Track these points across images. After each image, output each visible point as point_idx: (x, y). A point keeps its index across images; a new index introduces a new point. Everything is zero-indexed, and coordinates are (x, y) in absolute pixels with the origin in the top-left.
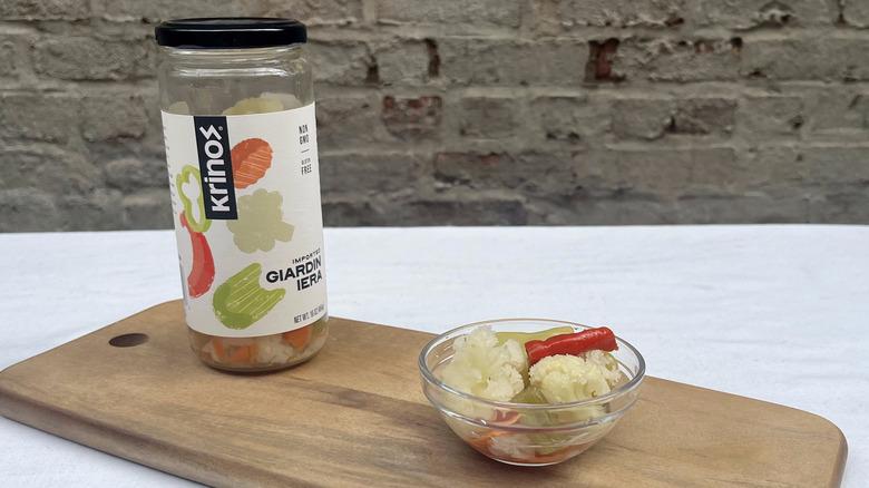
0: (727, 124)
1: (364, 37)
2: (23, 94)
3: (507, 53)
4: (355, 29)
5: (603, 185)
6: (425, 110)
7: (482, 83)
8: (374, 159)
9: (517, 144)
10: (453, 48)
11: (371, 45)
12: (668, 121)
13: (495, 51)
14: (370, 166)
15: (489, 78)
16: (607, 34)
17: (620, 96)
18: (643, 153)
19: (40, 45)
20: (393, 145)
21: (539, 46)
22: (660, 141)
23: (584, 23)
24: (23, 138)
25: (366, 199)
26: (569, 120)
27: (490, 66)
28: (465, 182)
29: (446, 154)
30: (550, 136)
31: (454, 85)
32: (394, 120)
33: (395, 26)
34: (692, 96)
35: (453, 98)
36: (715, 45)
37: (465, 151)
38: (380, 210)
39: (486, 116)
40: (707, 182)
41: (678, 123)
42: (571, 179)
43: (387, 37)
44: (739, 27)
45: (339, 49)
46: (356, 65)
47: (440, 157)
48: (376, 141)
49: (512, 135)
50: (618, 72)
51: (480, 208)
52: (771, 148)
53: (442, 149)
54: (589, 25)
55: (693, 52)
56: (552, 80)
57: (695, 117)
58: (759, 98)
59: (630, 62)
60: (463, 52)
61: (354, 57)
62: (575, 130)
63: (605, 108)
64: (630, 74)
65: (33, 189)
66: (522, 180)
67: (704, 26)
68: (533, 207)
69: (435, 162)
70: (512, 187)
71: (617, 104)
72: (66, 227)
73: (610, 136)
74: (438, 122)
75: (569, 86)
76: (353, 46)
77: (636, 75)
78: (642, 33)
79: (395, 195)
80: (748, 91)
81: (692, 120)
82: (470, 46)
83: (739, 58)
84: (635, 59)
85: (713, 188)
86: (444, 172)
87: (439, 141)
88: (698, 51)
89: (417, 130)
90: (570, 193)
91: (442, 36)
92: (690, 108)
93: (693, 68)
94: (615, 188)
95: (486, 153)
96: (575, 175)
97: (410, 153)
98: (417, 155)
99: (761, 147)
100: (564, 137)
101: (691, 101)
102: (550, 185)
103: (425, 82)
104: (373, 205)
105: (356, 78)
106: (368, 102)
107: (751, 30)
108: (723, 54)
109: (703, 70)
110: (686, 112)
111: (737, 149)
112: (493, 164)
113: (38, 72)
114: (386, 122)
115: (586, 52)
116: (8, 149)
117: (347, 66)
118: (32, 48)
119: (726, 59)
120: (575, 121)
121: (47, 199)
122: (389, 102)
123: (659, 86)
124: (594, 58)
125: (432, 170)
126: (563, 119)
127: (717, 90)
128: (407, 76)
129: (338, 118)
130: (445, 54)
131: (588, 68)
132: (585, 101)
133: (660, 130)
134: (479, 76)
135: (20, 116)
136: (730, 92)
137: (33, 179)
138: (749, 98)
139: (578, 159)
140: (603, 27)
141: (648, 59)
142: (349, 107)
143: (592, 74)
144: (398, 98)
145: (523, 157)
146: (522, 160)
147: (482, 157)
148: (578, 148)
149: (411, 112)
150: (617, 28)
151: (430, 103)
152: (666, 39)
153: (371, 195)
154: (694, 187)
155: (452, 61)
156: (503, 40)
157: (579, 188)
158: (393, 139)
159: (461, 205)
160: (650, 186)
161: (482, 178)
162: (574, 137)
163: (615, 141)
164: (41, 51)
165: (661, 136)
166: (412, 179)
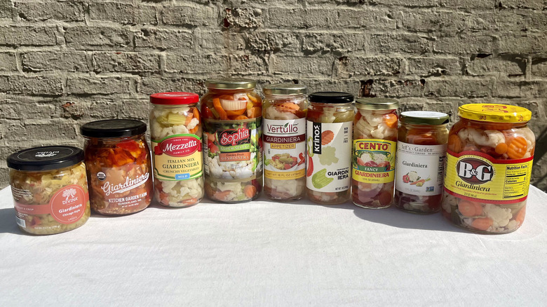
1: (269, 79)
2: (131, 100)
3: (326, 85)
4: (265, 76)
10: (304, 82)
11: (271, 82)
13: (322, 84)
16: (368, 78)
21: (340, 82)
33: (281, 74)
34: (404, 103)
36: (414, 82)
43: (278, 79)
44: (424, 75)
45: (258, 83)
50: (373, 93)
54: (360, 74)
55: (404, 85)
58: (433, 104)
59: (378, 89)
67: (408, 75)
76: (264, 82)
77: (380, 94)
78: (383, 78)
80: (428, 101)
82: (312, 82)
83: (423, 88)
88: (407, 85)
93: (404, 91)
107: (428, 76)
108: (416, 86)
109: (409, 92)
113: (137, 92)
115: (359, 85)
118: (137, 82)
119: (418, 88)
124: (363, 87)
127: (414, 100)
131: (360, 92)
136: (420, 101)
140: (366, 75)
141: (385, 88)
143: (362, 94)
150: (372, 76)
152: (393, 80)
156: (325, 80)
164: (140, 83)
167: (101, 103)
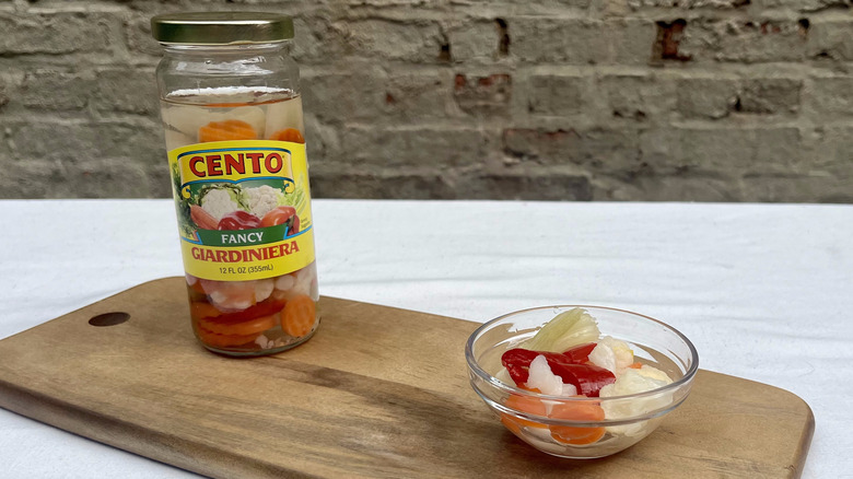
0: (793, 104)
1: (438, 16)
2: (117, 69)
3: (575, 33)
4: (428, 9)
5: (669, 162)
6: (495, 87)
7: (551, 61)
8: (445, 135)
9: (584, 121)
10: (523, 27)
11: (444, 25)
12: (734, 100)
13: (564, 31)
14: (441, 141)
15: (557, 57)
16: (674, 15)
17: (686, 75)
18: (708, 132)
19: (132, 22)
20: (464, 121)
21: (607, 26)
22: (725, 120)
23: (651, 3)
24: (117, 110)
25: (437, 172)
26: (635, 97)
27: (558, 45)
28: (533, 157)
29: (515, 130)
30: (617, 114)
31: (523, 62)
32: (466, 97)
33: (467, 5)
34: (759, 76)
35: (522, 76)
36: (782, 26)
37: (534, 127)
38: (451, 183)
39: (554, 93)
40: (771, 160)
41: (743, 103)
42: (636, 155)
43: (459, 16)
44: (807, 8)
45: (413, 28)
46: (430, 43)
47: (510, 133)
48: (448, 117)
49: (579, 113)
50: (684, 51)
51: (548, 183)
52: (837, 129)
53: (511, 125)
54: (657, 5)
55: (760, 32)
56: (619, 59)
57: (760, 96)
58: (826, 79)
59: (697, 42)
60: (532, 31)
61: (428, 35)
62: (641, 108)
63: (672, 87)
64: (696, 53)
65: (126, 159)
66: (589, 156)
67: (771, 7)
68: (599, 183)
69: (504, 136)
70: (578, 163)
71: (682, 83)
72: (156, 195)
73: (675, 115)
74: (507, 99)
75: (636, 65)
76: (426, 25)
77: (702, 55)
78: (709, 14)
79: (465, 169)
80: (814, 72)
81: (758, 100)
82: (539, 26)
83: (805, 39)
84: (702, 39)
85: (777, 167)
86: (513, 147)
87: (508, 118)
88: (765, 32)
89: (486, 107)
90: (635, 170)
91: (512, 15)
92: (755, 89)
93: (760, 48)
94: (680, 165)
95: (553, 129)
96: (640, 152)
97: (480, 129)
98: (487, 131)
99: (827, 127)
100: (630, 115)
101: (756, 81)
102: (616, 161)
103: (495, 59)
104: (444, 178)
105: (429, 56)
106: (440, 79)
107: (819, 10)
108: (789, 35)
109: (769, 51)
110: (752, 92)
111: (802, 129)
112: (560, 140)
113: (130, 48)
114: (456, 98)
115: (652, 34)
116: (103, 120)
117: (420, 44)
118: (125, 25)
119: (793, 39)
120: (641, 99)
121: (139, 168)
122: (460, 80)
123: (726, 66)
124: (661, 38)
125: (502, 146)
126: (629, 98)
127: (782, 71)
128: (479, 55)
129: (412, 94)
130: (514, 32)
131: (655, 48)
132: (652, 80)
133: (725, 109)
134: (548, 55)
135: (114, 90)
136: (796, 72)
137: (126, 149)
138: (815, 78)
139: (645, 136)
140: (669, 8)
141: (714, 39)
142: (422, 84)
143: (659, 54)
144: (470, 76)
145: (589, 134)
146: (589, 137)
147: (551, 134)
148: (643, 125)
149: (481, 89)
150: (684, 9)
151: (500, 80)
152: (734, 19)
153: (443, 169)
154: (758, 166)
155: (521, 39)
156: (572, 20)
157: (645, 165)
158: (464, 115)
159: (529, 180)
160: (715, 164)
161: (550, 154)
162: (640, 115)
163: (682, 120)
164: (133, 28)
165: (727, 115)
166: (482, 154)
167: (45, 75)
